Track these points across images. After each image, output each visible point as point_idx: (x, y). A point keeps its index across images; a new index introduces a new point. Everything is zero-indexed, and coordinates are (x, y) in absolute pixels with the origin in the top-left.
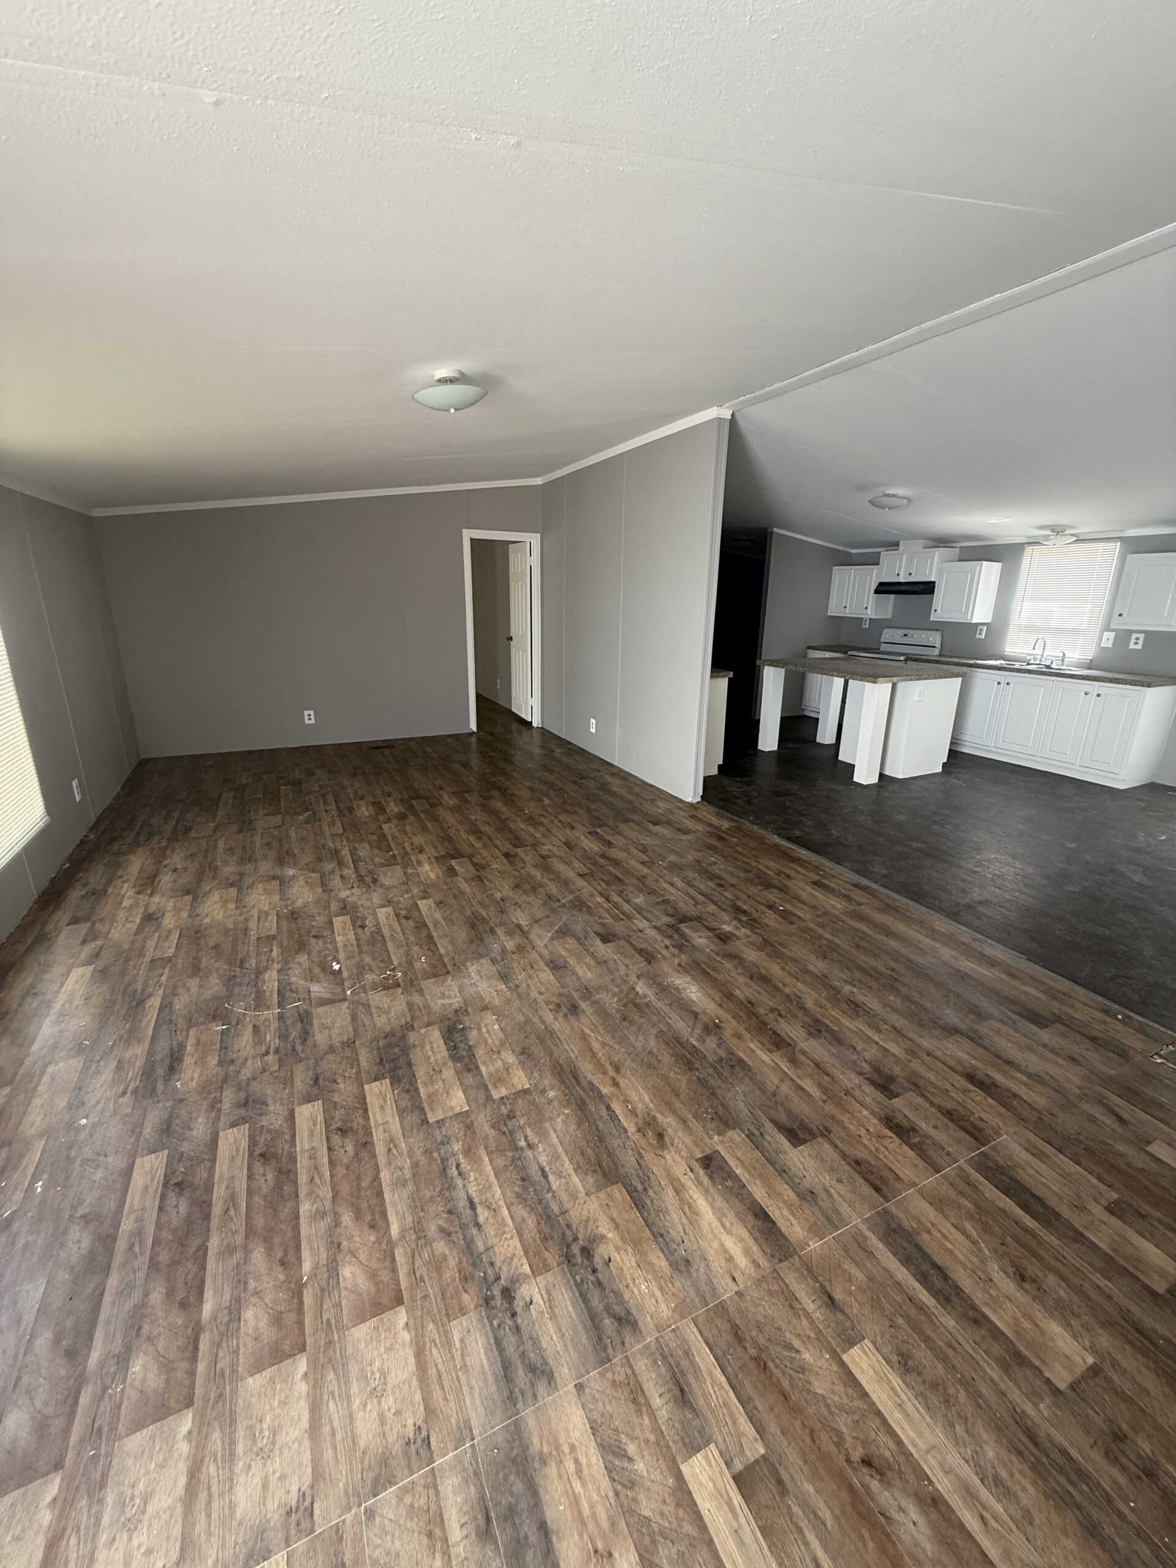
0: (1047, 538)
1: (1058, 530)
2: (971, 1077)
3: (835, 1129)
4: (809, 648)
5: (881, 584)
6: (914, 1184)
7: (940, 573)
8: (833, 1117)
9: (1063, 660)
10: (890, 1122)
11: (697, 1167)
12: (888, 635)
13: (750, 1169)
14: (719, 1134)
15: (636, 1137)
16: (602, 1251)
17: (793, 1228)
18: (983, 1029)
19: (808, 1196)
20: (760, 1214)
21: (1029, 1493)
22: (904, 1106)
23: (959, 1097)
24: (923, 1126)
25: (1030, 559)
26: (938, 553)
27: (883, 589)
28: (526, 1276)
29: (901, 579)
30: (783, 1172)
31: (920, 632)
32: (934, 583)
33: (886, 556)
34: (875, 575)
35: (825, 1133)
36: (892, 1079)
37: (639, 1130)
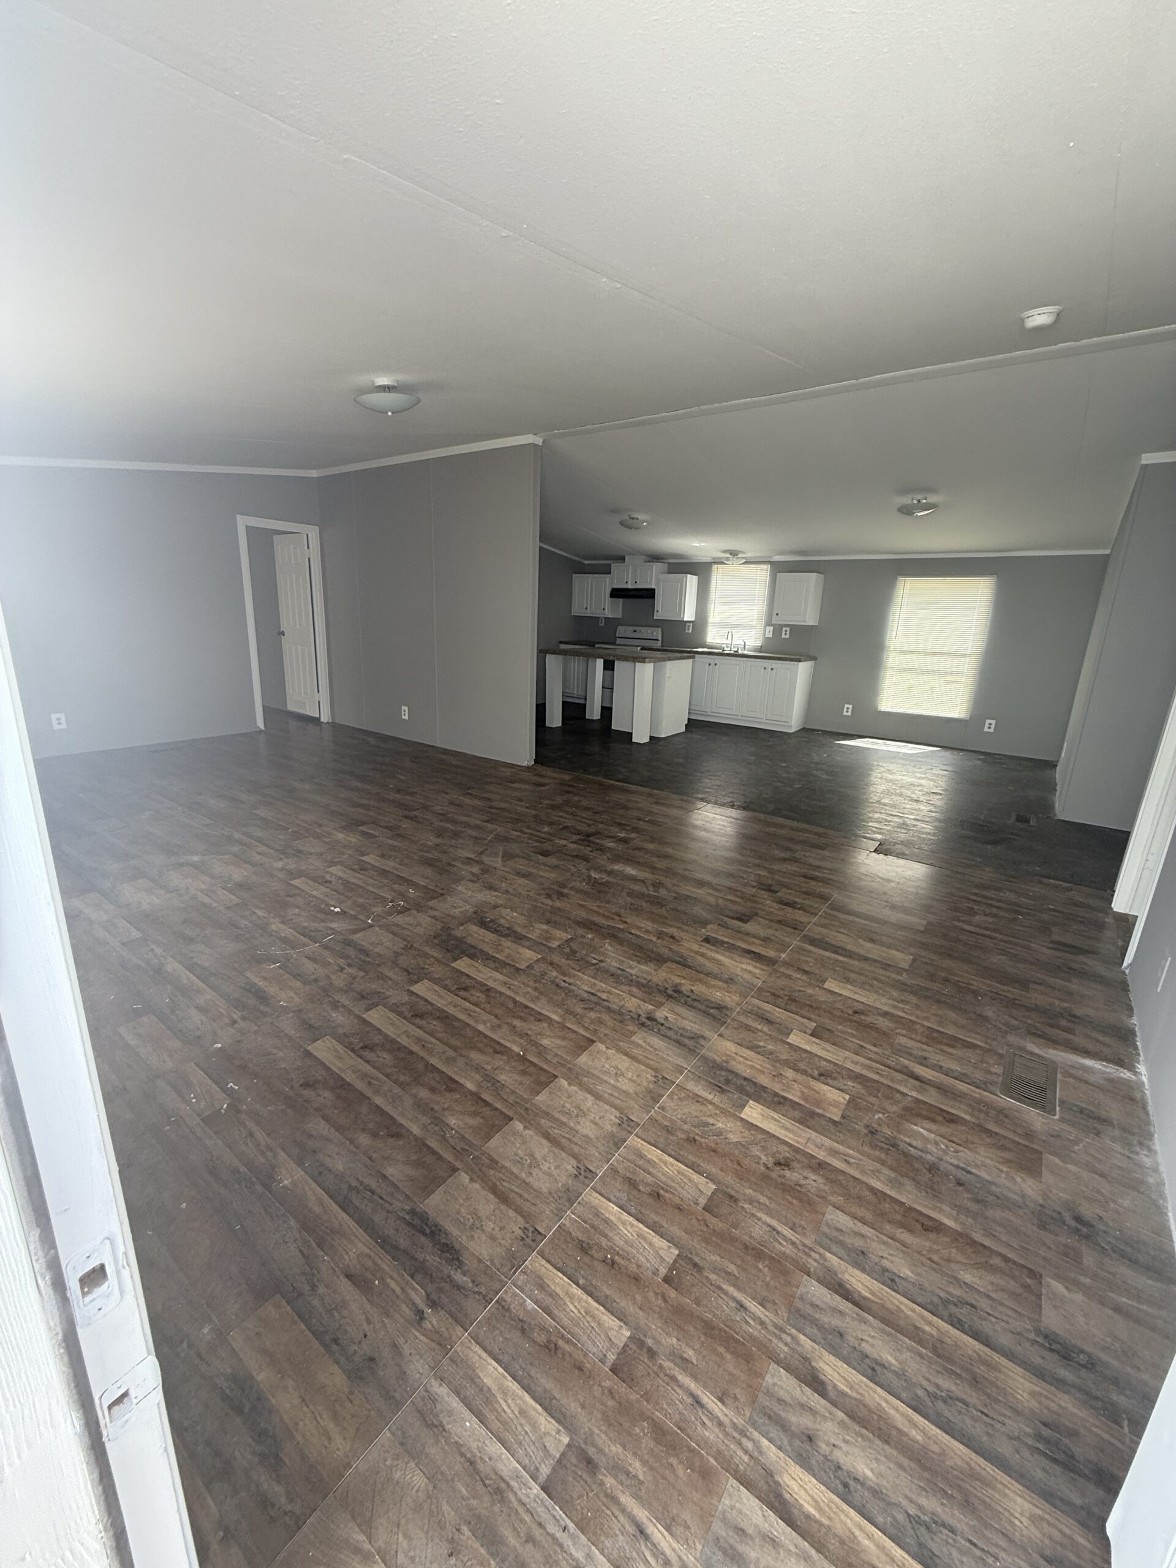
0: (728, 559)
1: (734, 553)
2: (805, 877)
3: (759, 911)
4: (561, 642)
5: (614, 590)
6: (809, 923)
7: (658, 583)
8: (754, 907)
9: (744, 646)
10: (781, 902)
11: (704, 944)
12: (621, 631)
13: (733, 938)
14: (703, 928)
15: (659, 941)
16: (684, 989)
17: (771, 953)
18: (797, 855)
19: (766, 940)
20: (750, 952)
21: (914, 1000)
22: (783, 893)
23: (806, 886)
24: (798, 900)
25: (718, 575)
26: (654, 567)
27: (616, 593)
28: (654, 1010)
29: (630, 586)
30: (747, 934)
31: (645, 629)
32: (654, 590)
33: (615, 567)
34: (608, 583)
35: (756, 914)
36: (771, 885)
37: (658, 938)
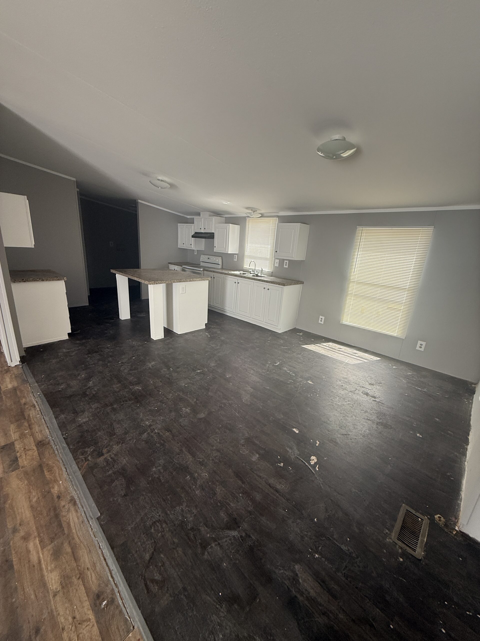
0: (252, 214)
1: (254, 210)
4: (169, 263)
5: (196, 233)
7: (216, 229)
9: (262, 272)
12: (202, 258)
25: (249, 225)
26: (214, 219)
27: (197, 235)
29: (202, 231)
31: (214, 257)
32: (214, 233)
33: (196, 220)
34: (193, 229)
